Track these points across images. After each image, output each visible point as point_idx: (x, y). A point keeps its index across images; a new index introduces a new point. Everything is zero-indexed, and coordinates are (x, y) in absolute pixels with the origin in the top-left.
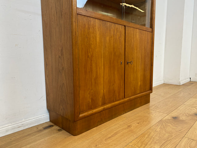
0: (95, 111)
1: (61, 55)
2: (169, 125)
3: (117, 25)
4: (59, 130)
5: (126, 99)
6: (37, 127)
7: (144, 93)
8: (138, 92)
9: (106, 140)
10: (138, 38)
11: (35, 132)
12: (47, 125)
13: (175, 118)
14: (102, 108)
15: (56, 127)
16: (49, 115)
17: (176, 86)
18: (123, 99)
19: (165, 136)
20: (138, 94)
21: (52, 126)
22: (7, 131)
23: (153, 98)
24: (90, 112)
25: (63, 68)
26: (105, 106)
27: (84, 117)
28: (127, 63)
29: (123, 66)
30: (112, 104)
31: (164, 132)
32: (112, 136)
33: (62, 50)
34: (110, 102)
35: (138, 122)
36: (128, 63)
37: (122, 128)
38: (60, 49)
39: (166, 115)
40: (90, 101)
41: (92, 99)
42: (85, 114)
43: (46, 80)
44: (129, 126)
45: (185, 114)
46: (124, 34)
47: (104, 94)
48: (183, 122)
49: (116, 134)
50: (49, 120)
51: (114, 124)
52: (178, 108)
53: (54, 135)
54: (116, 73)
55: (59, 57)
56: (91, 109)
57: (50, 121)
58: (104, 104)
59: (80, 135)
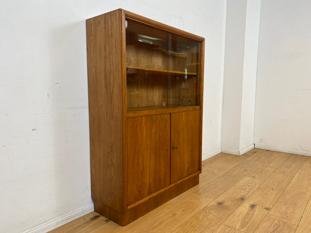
0: (141, 201)
1: (111, 151)
2: (212, 213)
3: (162, 116)
4: (106, 221)
5: (172, 185)
6: (83, 217)
7: (192, 175)
8: (185, 175)
9: (152, 229)
10: (184, 121)
11: (83, 224)
12: (92, 216)
13: (220, 204)
14: (148, 197)
15: (102, 218)
16: (93, 205)
17: (234, 157)
18: (169, 185)
19: (206, 224)
20: (185, 177)
21: (98, 216)
22: (58, 224)
23: (203, 177)
24: (137, 203)
25: (112, 164)
26: (151, 196)
27: (132, 209)
28: (172, 148)
29: (169, 152)
30: (158, 192)
31: (205, 219)
32: (158, 226)
33: (111, 147)
34: (155, 191)
35: (183, 209)
36: (174, 148)
37: (167, 217)
38: (110, 145)
39: (213, 200)
40: (137, 192)
41: (139, 191)
42: (133, 206)
43: (91, 170)
44: (174, 214)
45: (231, 199)
46: (169, 121)
47: (149, 183)
48: (226, 208)
49: (161, 223)
50: (93, 210)
51: (160, 213)
52: (227, 191)
53: (103, 226)
54: (162, 160)
55: (109, 152)
56: (138, 200)
57: (95, 210)
58: (150, 193)
59: (128, 225)
